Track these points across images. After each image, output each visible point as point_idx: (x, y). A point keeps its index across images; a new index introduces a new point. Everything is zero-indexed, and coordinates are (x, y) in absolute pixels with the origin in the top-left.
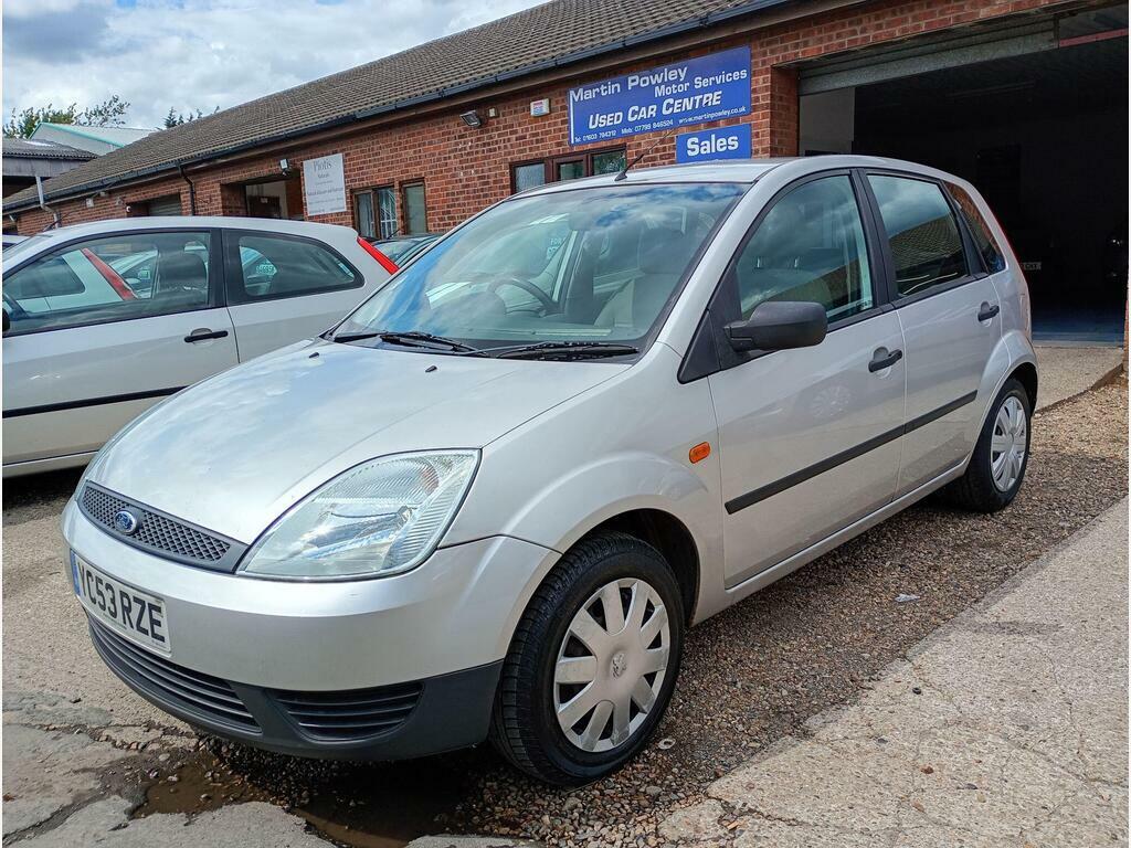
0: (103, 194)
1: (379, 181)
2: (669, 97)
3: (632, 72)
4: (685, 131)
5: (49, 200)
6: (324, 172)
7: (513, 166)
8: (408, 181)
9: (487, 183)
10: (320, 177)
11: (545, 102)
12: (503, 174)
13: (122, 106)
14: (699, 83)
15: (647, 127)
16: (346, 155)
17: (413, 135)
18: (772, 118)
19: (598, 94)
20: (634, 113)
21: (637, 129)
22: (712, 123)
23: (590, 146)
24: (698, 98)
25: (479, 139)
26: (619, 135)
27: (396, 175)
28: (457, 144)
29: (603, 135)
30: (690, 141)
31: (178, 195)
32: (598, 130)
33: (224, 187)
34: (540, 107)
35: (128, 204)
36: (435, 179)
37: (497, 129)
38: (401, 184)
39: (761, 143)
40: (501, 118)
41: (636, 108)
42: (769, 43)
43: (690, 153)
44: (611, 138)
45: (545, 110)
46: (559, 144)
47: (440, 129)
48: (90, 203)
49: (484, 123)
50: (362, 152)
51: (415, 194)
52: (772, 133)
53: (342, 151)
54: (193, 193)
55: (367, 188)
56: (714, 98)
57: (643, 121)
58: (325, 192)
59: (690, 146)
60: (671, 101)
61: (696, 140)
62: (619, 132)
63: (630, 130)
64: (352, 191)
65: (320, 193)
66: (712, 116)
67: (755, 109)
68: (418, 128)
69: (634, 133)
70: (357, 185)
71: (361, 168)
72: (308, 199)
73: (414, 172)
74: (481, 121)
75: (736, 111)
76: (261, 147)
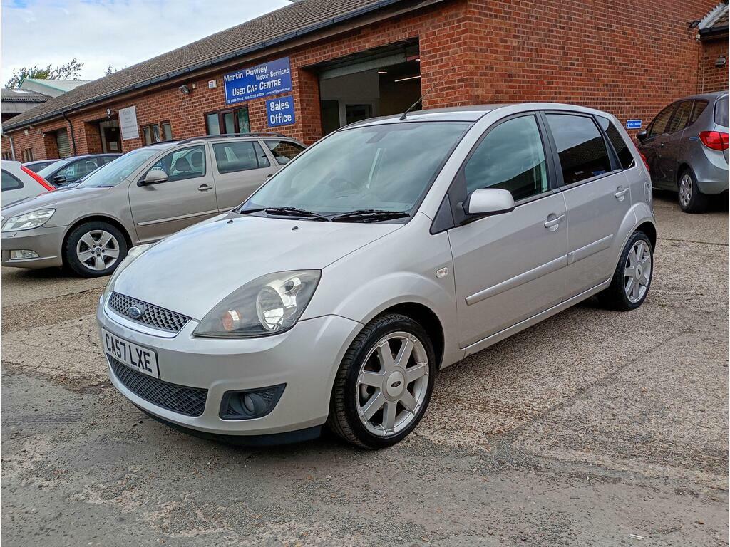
0: (31, 128)
1: (152, 121)
2: (261, 81)
3: (247, 68)
4: (269, 98)
5: (6, 131)
6: (127, 116)
7: (206, 115)
8: (164, 122)
9: (196, 123)
10: (127, 119)
11: (214, 82)
12: (201, 119)
13: (79, 65)
14: (273, 74)
15: (255, 96)
16: (137, 107)
17: (163, 97)
18: (300, 93)
19: (235, 78)
20: (250, 89)
21: (251, 96)
22: (279, 95)
23: (234, 105)
24: (272, 82)
25: (190, 100)
26: (245, 100)
27: (158, 118)
28: (182, 102)
29: (239, 99)
30: (271, 103)
31: (66, 128)
32: (236, 97)
33: (87, 123)
34: (212, 84)
35: (44, 133)
36: (175, 121)
37: (197, 95)
38: (161, 123)
39: (297, 105)
40: (198, 89)
41: (250, 86)
42: (296, 56)
43: (272, 110)
44: (242, 101)
45: (215, 86)
46: (222, 104)
47: (174, 94)
48: (26, 132)
49: (190, 91)
50: (143, 105)
51: (167, 128)
52: (301, 101)
53: (135, 105)
54: (72, 127)
55: (147, 125)
56: (277, 83)
57: (253, 93)
58: (129, 127)
59: (271, 106)
60: (262, 83)
61: (273, 103)
62: (244, 98)
63: (248, 98)
64: (141, 127)
65: (127, 127)
66: (278, 91)
67: (293, 88)
68: (165, 93)
69: (250, 99)
70: (142, 123)
71: (143, 114)
72: (122, 131)
73: (166, 117)
74: (189, 91)
75: (286, 89)
76: (98, 102)
